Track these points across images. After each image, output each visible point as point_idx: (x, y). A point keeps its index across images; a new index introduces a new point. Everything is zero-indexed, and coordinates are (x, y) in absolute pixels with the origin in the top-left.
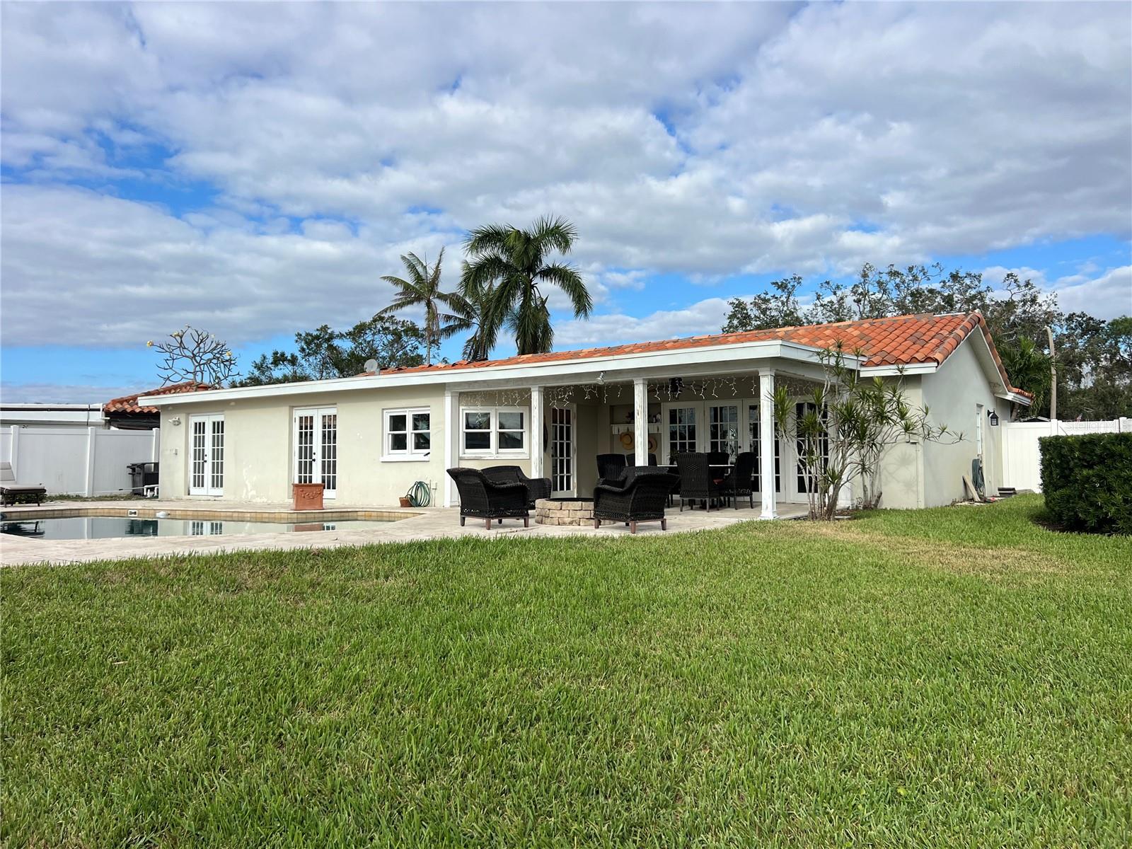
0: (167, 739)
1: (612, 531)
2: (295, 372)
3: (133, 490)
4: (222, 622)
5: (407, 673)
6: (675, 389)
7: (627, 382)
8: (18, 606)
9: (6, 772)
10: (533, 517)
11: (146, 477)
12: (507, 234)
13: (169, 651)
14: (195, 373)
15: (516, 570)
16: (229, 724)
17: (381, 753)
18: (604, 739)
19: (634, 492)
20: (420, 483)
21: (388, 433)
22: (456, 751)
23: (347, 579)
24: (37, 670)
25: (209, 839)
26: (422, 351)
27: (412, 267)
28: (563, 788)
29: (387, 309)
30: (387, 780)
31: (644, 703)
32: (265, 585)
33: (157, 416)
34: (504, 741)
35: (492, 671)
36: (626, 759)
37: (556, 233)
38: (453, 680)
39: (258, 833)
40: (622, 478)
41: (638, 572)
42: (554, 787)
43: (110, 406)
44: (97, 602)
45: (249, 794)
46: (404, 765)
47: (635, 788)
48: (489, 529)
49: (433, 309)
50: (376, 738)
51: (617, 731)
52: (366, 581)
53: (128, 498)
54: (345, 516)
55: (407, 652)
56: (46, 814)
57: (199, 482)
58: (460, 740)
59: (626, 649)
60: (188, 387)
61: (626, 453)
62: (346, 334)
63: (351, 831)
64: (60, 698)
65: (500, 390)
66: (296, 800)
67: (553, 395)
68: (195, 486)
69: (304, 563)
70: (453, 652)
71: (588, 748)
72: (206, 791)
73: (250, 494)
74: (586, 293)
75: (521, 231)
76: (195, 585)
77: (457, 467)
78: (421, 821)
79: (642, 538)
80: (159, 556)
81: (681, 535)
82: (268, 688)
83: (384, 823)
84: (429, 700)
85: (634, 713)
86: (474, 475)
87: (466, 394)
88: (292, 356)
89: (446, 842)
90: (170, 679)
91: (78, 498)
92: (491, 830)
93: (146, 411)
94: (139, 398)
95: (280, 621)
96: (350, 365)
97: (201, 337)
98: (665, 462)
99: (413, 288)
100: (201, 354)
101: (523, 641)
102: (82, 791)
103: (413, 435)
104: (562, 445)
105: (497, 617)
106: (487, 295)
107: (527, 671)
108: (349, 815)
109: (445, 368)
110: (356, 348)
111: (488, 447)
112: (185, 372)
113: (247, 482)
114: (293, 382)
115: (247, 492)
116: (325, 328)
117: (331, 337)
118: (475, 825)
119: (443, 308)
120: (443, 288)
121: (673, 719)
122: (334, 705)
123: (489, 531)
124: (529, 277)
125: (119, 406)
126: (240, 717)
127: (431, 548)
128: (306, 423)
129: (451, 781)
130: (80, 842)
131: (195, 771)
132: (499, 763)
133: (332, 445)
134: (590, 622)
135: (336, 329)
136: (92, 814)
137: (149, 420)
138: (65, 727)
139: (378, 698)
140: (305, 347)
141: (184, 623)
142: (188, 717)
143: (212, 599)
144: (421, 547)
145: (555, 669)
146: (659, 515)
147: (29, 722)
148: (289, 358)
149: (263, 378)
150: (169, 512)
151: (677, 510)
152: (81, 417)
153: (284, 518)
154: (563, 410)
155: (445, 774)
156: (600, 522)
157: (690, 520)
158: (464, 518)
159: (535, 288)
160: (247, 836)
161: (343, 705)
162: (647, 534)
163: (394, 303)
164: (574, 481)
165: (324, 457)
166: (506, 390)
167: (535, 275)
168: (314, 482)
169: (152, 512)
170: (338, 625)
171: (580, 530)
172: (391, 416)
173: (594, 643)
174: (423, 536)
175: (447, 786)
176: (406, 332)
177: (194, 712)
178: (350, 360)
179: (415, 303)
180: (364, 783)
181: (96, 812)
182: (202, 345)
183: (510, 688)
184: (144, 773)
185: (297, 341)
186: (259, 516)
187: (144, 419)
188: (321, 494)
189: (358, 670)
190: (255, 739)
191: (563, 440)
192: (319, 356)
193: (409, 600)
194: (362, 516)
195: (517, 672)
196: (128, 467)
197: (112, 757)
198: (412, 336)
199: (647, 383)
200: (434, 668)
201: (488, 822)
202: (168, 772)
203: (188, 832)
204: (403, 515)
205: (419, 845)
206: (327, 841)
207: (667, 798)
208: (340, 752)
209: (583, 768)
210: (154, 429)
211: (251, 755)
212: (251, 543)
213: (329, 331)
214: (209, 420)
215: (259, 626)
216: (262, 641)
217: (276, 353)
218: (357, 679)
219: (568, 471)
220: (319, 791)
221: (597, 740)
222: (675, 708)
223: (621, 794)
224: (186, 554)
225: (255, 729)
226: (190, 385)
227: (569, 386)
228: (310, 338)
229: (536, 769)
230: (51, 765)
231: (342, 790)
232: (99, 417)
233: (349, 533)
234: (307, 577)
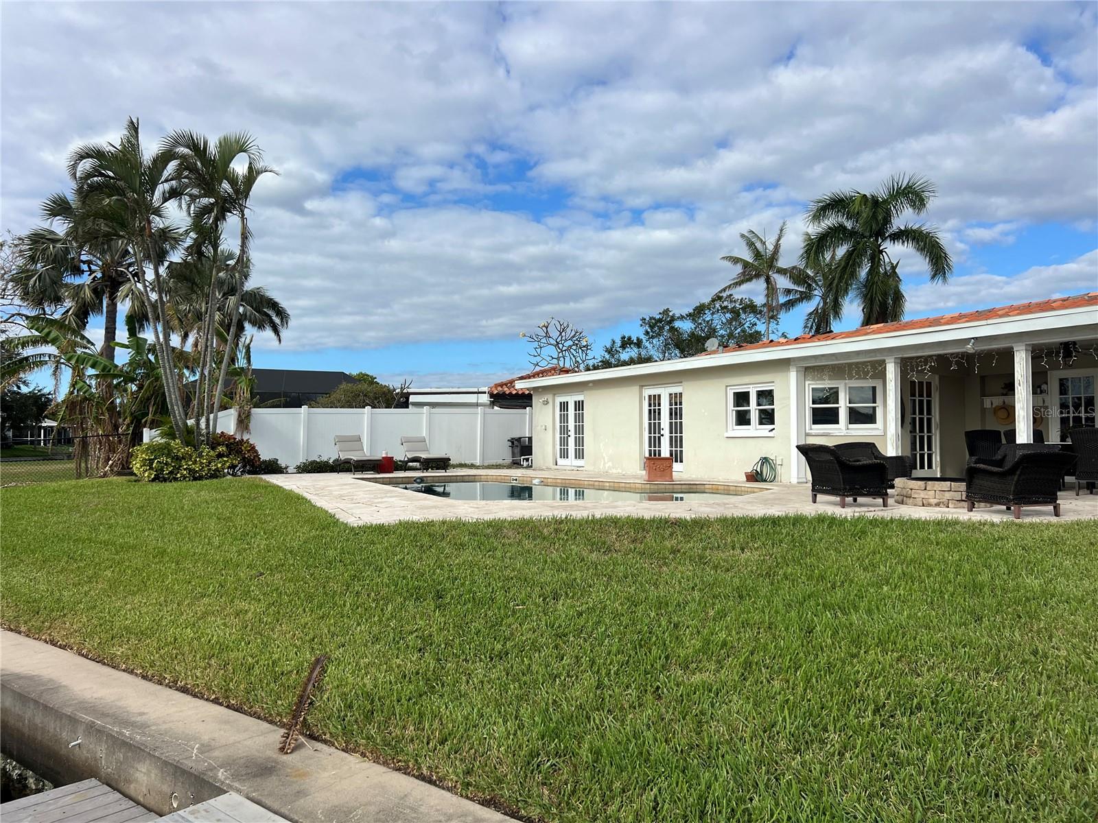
0: (563, 678)
1: (990, 516)
2: (640, 354)
3: (513, 460)
4: (597, 580)
5: (773, 644)
6: (1068, 354)
7: (1004, 349)
8: (442, 553)
9: (442, 690)
10: (893, 496)
11: (522, 449)
12: (851, 200)
13: (557, 600)
14: (558, 359)
15: (879, 551)
16: (612, 671)
17: (754, 719)
18: (1001, 739)
19: (1018, 473)
20: (765, 458)
21: (732, 409)
22: (831, 728)
23: (704, 549)
24: (459, 607)
25: (604, 772)
26: (761, 327)
27: (751, 244)
28: (955, 786)
29: (726, 288)
30: (762, 745)
31: (1048, 706)
32: (631, 549)
33: (529, 397)
34: (882, 725)
35: (862, 652)
36: (1030, 766)
37: (909, 192)
38: (822, 657)
39: (645, 774)
40: (1000, 457)
41: (1029, 562)
42: (944, 782)
43: (493, 389)
44: (499, 554)
45: (634, 737)
46: (778, 734)
47: (1043, 797)
48: (844, 507)
49: (772, 284)
50: (749, 703)
51: (1017, 733)
52: (723, 552)
53: (509, 467)
54: (693, 488)
55: (771, 624)
56: (474, 729)
57: (564, 454)
58: (834, 717)
59: (1020, 645)
60: (553, 372)
61: (1002, 429)
62: (686, 315)
63: (730, 789)
64: (478, 632)
65: (850, 363)
66: (677, 751)
67: (912, 366)
68: (561, 457)
69: (664, 530)
70: (818, 628)
71: (982, 747)
72: (598, 729)
73: (607, 466)
74: (945, 253)
75: (868, 195)
76: (572, 544)
77: (804, 443)
78: (800, 791)
79: (1031, 524)
80: (542, 518)
81: (1082, 523)
82: (643, 642)
83: (762, 787)
84: (798, 673)
85: (1037, 716)
86: (825, 452)
87: (811, 368)
88: (638, 339)
89: (828, 817)
90: (560, 626)
91: (472, 466)
92: (876, 813)
93: (520, 393)
94: (516, 382)
95: (647, 583)
96: (691, 345)
97: (562, 327)
98: (1054, 438)
99: (753, 265)
100: (563, 342)
101: (894, 625)
102: (500, 713)
103: (757, 411)
104: (921, 420)
105: (863, 597)
106: (829, 265)
107: (901, 656)
108: (728, 773)
109: (787, 343)
110: (695, 328)
111: (837, 422)
112: (551, 359)
113: (604, 455)
114: (640, 363)
115: (605, 464)
116: (666, 312)
117: (673, 319)
118: (857, 805)
119: (782, 282)
120: (782, 263)
121: (1087, 728)
122: (704, 666)
123: (843, 510)
124: (877, 241)
125: (500, 389)
126: (621, 667)
127: (785, 523)
128: (655, 401)
129: (827, 757)
130: (501, 756)
131: (587, 709)
132: (879, 747)
133: (678, 421)
134: (973, 612)
135: (676, 312)
136: (509, 733)
137: (522, 400)
138: (483, 657)
139: (746, 665)
140: (649, 330)
141: (567, 577)
142: (578, 661)
143: (588, 558)
144: (775, 521)
145: (935, 658)
146: (1051, 499)
147: (457, 650)
148: (635, 341)
149: (613, 361)
150: (543, 480)
151: (1072, 493)
152: (472, 399)
153: (638, 488)
154: (923, 382)
155: (821, 749)
156: (974, 504)
157: (1090, 506)
158: (816, 495)
159: (884, 253)
160: (636, 775)
161: (713, 668)
162: (1036, 520)
163: (733, 282)
164: (936, 459)
165: (671, 433)
166: (858, 363)
167: (884, 240)
168: (663, 455)
169: (529, 479)
170: (700, 590)
171: (949, 512)
172: (734, 393)
173: (980, 635)
174: (775, 511)
175: (824, 761)
176: (744, 309)
177: (582, 657)
178: (689, 340)
179: (754, 280)
180: (739, 744)
181: (512, 732)
182: (563, 334)
183: (884, 672)
184: (546, 705)
185: (642, 325)
186: (616, 485)
187: (519, 399)
188: (671, 467)
189: (724, 636)
190: (635, 688)
191: (923, 414)
192: (662, 338)
193: (767, 573)
194: (709, 489)
195: (890, 656)
196: (508, 440)
197: (521, 688)
198: (750, 313)
199: (1030, 348)
200: (800, 643)
201: (872, 805)
202: (566, 707)
203: (586, 762)
204: (749, 490)
205: (800, 815)
206: (709, 793)
207: (1085, 814)
208: (714, 712)
209: (978, 766)
210: (527, 408)
211: (633, 703)
212: (615, 510)
213: (671, 314)
214: (571, 399)
215: (630, 586)
216: (633, 599)
217: (623, 338)
218: (724, 644)
219: (930, 448)
220: (697, 745)
221: (992, 739)
222: (1089, 717)
223: (1026, 801)
224: (564, 517)
225: (636, 679)
226: (554, 369)
227: (931, 356)
228: (654, 321)
229: (922, 759)
230: (475, 688)
231: (718, 748)
232: (485, 399)
233: (700, 505)
234: (668, 544)
